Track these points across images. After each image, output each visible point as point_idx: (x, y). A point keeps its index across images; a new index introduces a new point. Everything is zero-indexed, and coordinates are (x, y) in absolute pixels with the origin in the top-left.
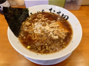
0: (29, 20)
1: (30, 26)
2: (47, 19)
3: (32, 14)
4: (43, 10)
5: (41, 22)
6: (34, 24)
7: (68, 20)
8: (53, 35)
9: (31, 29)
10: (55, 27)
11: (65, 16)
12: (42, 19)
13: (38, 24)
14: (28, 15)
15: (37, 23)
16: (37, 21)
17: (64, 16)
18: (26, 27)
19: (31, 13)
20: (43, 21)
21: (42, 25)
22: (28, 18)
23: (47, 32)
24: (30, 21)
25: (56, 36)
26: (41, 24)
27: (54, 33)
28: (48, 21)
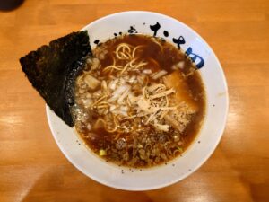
0: (94, 68)
1: (100, 92)
2: (145, 64)
4: (132, 28)
5: (127, 78)
6: (108, 84)
8: (156, 121)
12: (129, 67)
13: (118, 84)
15: (117, 81)
16: (115, 73)
17: (192, 56)
18: (89, 95)
20: (131, 74)
22: (89, 61)
25: (164, 124)
26: (128, 83)
28: (146, 71)
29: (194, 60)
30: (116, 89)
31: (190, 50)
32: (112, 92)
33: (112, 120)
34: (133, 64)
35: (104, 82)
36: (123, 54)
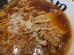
0: (6, 8)
1: (5, 19)
2: (33, 8)
5: (23, 13)
7: (66, 12)
8: (37, 38)
9: (5, 23)
10: (44, 23)
11: (62, 5)
12: (25, 8)
13: (16, 16)
15: (16, 14)
16: (16, 11)
17: (59, 5)
20: (25, 11)
21: (23, 17)
22: (5, 6)
23: (27, 32)
24: (6, 10)
27: (40, 34)
30: (14, 17)
33: (7, 35)
34: (27, 7)
35: (9, 14)
36: (23, 3)
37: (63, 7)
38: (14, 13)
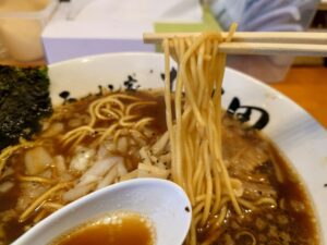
3: (72, 100)
4: (130, 78)
6: (67, 165)
11: (249, 109)
14: (44, 101)
16: (88, 141)
17: (242, 111)
19: (64, 95)
29: (247, 116)
30: (88, 168)
31: (235, 104)
32: (78, 176)
36: (107, 110)
37: (255, 117)
38: (83, 152)
